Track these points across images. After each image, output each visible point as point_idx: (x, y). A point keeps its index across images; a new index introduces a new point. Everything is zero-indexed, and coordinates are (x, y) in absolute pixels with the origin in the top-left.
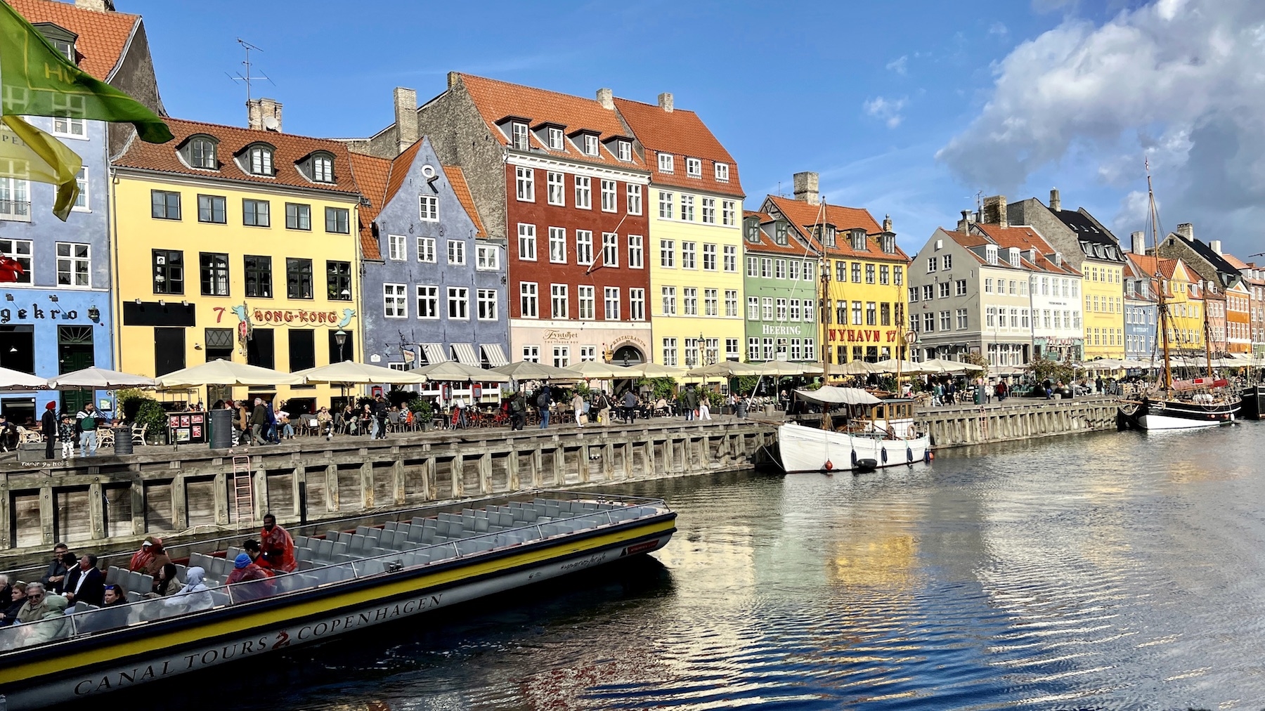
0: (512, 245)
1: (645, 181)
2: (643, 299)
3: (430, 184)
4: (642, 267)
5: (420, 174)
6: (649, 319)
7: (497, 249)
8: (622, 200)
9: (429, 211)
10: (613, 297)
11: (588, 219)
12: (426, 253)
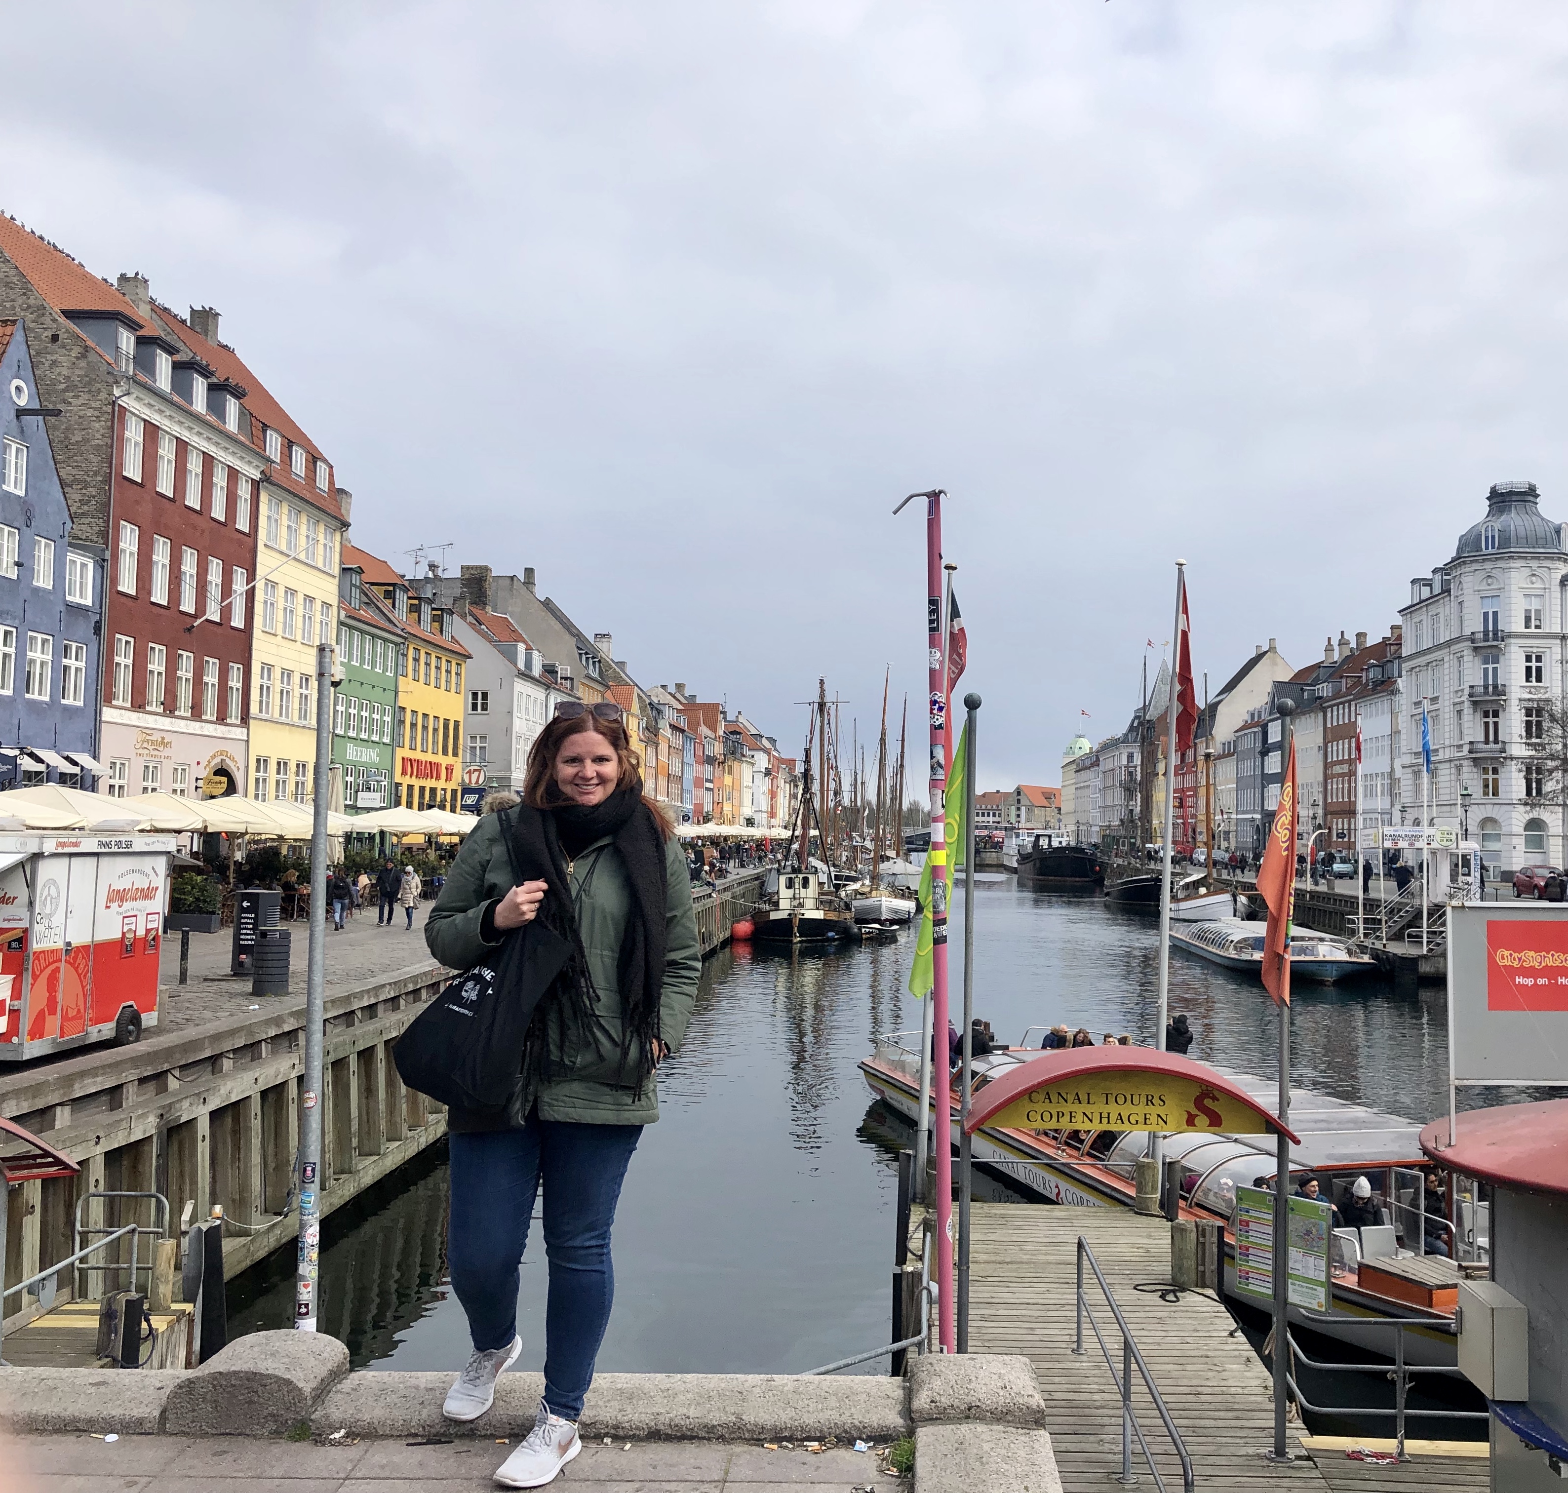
0: (112, 560)
1: (257, 476)
2: (240, 685)
3: (18, 417)
4: (244, 625)
5: (6, 395)
6: (245, 719)
7: (91, 566)
8: (231, 501)
9: (12, 473)
10: (212, 675)
11: (195, 528)
12: (5, 557)
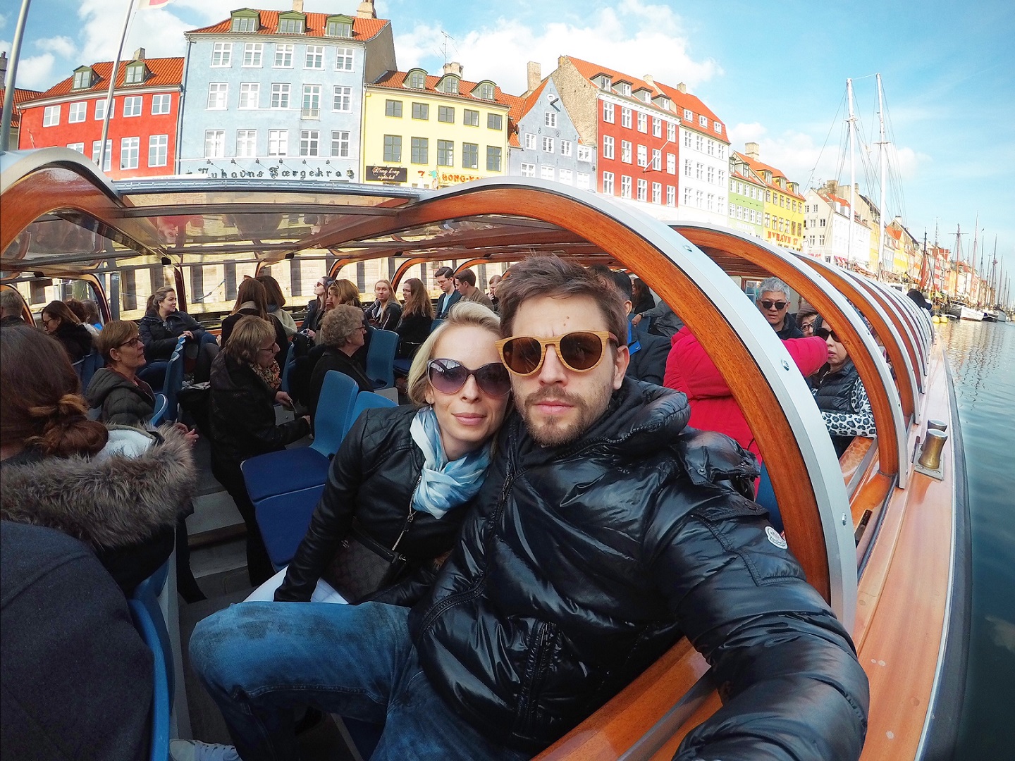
0: (600, 147)
1: (678, 123)
2: (674, 193)
3: (552, 104)
4: (674, 173)
5: (546, 99)
6: (677, 205)
7: (590, 149)
8: (664, 131)
9: (550, 122)
10: (658, 189)
11: (644, 139)
12: (547, 147)
